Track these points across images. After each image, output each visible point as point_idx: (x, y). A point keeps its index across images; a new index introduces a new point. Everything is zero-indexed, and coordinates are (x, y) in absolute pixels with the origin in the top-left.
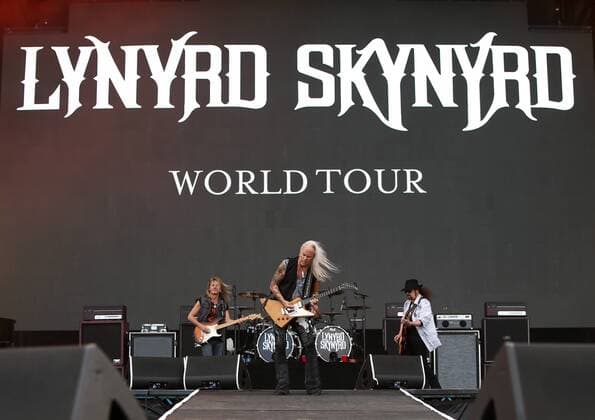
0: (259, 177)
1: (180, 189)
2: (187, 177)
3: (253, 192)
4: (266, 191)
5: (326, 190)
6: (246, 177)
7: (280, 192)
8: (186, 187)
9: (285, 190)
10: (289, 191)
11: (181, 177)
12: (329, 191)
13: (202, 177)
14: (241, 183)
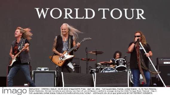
0: (74, 12)
1: (39, 16)
2: (42, 11)
3: (71, 18)
4: (77, 18)
5: (103, 17)
6: (68, 11)
7: (83, 18)
8: (42, 15)
9: (85, 17)
10: (87, 18)
11: (40, 11)
12: (104, 18)
13: (49, 11)
14: (66, 14)
